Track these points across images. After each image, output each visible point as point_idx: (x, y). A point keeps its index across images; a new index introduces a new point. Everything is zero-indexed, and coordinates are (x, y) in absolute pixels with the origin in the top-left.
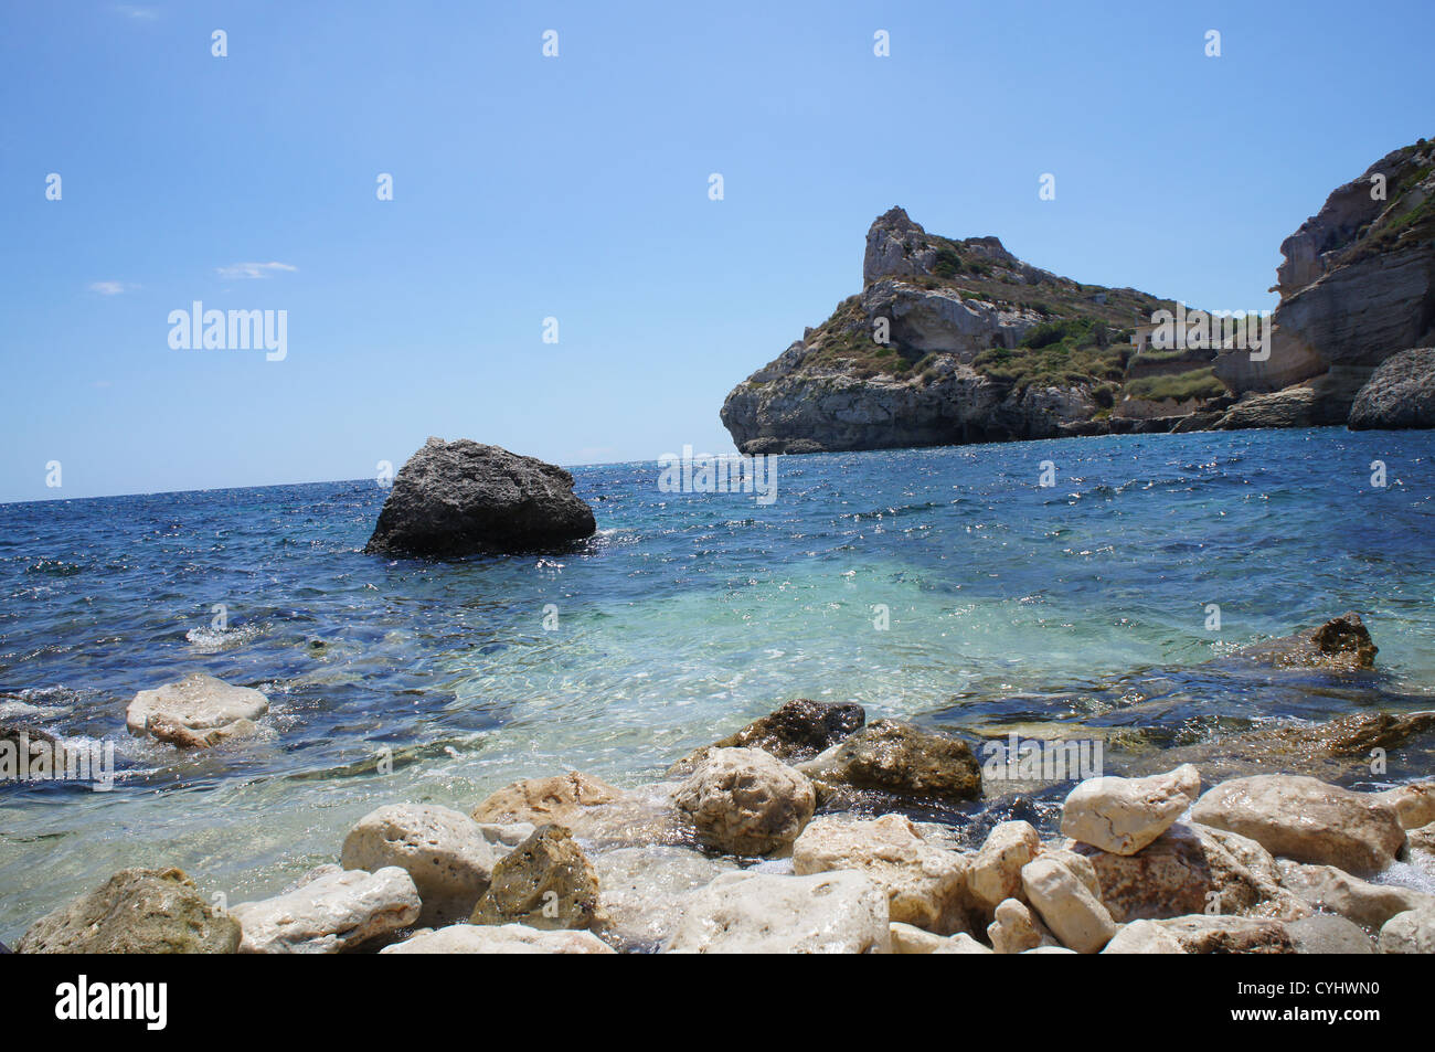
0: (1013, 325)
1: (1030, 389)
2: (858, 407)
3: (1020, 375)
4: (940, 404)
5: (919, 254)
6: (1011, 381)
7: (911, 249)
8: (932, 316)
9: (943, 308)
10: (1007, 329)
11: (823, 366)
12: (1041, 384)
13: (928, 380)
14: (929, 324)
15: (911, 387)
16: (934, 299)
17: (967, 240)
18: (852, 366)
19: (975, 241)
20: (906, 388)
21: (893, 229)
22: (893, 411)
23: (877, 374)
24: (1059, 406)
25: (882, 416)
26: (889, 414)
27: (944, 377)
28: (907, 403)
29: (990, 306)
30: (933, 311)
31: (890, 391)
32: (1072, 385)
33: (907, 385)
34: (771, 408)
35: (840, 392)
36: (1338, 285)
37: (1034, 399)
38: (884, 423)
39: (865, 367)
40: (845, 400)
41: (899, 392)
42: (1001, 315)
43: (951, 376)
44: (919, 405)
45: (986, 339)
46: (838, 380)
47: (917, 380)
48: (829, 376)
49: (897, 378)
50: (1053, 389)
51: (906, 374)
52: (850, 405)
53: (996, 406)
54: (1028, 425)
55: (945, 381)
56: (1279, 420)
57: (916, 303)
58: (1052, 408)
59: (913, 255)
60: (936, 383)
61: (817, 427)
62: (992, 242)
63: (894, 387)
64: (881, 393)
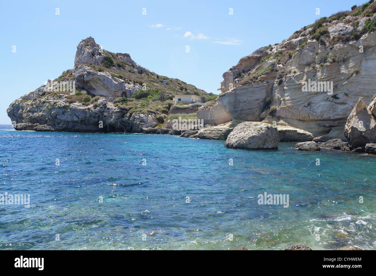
0: (131, 89)
1: (134, 114)
2: (66, 114)
3: (130, 109)
4: (99, 116)
5: (97, 57)
6: (127, 110)
7: (95, 54)
8: (99, 82)
9: (104, 79)
10: (127, 90)
11: (54, 96)
12: (138, 113)
13: (95, 106)
14: (98, 85)
15: (88, 109)
16: (101, 75)
17: (117, 53)
18: (65, 98)
19: (120, 54)
20: (86, 109)
21: (88, 45)
22: (80, 117)
23: (75, 102)
24: (144, 122)
25: (76, 119)
26: (79, 118)
27: (101, 106)
28: (86, 115)
29: (122, 81)
30: (100, 80)
31: (80, 110)
32: (149, 114)
33: (86, 107)
34: (29, 111)
35: (59, 108)
36: (238, 92)
37: (135, 118)
38: (76, 122)
39: (71, 99)
40: (61, 111)
41: (84, 110)
42: (126, 85)
43: (104, 106)
44: (91, 116)
45: (120, 93)
46: (59, 103)
47: (91, 106)
48: (55, 101)
49: (83, 104)
50: (142, 115)
51: (87, 103)
52: (63, 113)
53: (120, 119)
54: (132, 127)
55: (102, 108)
56: (214, 137)
57: (94, 76)
58: (141, 122)
59: (95, 57)
60: (98, 108)
61: (48, 121)
62: (127, 56)
63: (82, 108)
64: (75, 110)
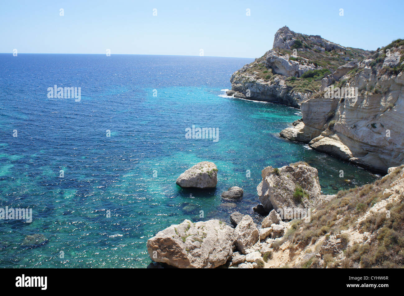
0: (303, 69)
1: (294, 92)
2: (253, 87)
3: (294, 87)
4: (273, 91)
5: (288, 41)
6: (292, 88)
7: (286, 40)
8: (280, 63)
9: (283, 62)
10: (300, 70)
11: (250, 73)
12: (298, 91)
13: (272, 83)
14: (279, 65)
15: (267, 85)
16: (281, 59)
17: (310, 36)
18: (256, 75)
19: (312, 36)
20: (265, 85)
21: (282, 33)
22: (261, 90)
23: (260, 79)
24: (300, 99)
25: (258, 91)
26: (260, 91)
27: (275, 83)
28: (265, 88)
29: (298, 62)
31: (262, 85)
32: (306, 93)
33: (266, 83)
34: (235, 83)
35: (250, 82)
37: (294, 95)
38: (259, 93)
39: (259, 76)
40: (251, 85)
41: (264, 85)
42: (300, 66)
43: (278, 83)
44: (268, 90)
45: (293, 73)
46: (251, 79)
47: (269, 82)
48: (249, 77)
49: (265, 81)
50: (300, 93)
51: (267, 80)
52: (252, 86)
53: (286, 95)
54: (293, 102)
55: (275, 84)
57: (276, 59)
58: (298, 99)
59: (286, 42)
60: (273, 85)
61: (243, 90)
62: (318, 37)
63: (263, 83)
64: (258, 85)
